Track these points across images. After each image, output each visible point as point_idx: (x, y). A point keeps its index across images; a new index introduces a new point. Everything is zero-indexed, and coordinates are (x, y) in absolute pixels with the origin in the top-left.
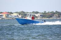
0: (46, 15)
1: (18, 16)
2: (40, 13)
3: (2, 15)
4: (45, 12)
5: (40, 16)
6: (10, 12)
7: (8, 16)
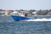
0: (41, 13)
1: (18, 14)
2: (36, 11)
3: (4, 13)
4: (41, 10)
5: (36, 14)
6: (11, 10)
7: (10, 14)
